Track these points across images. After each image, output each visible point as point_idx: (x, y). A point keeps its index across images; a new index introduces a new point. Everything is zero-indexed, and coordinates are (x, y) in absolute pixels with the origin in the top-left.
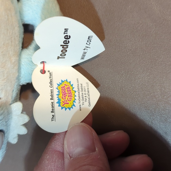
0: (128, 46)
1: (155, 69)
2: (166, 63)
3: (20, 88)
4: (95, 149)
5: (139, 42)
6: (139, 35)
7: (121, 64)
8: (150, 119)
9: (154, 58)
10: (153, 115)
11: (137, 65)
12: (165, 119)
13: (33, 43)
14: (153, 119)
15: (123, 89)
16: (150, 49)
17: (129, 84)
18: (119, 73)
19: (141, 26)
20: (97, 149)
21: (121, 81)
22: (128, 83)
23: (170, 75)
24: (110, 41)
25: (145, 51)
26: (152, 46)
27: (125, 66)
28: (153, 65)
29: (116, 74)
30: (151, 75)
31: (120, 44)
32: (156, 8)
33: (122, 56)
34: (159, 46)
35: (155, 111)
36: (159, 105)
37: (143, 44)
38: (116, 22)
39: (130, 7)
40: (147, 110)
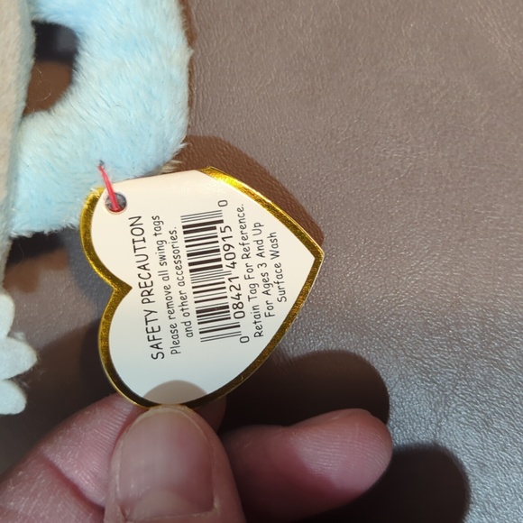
0: (391, 158)
1: (474, 245)
2: (511, 231)
3: (9, 249)
4: (212, 501)
5: (428, 149)
6: (432, 126)
7: (358, 215)
8: (436, 412)
9: (474, 208)
10: (446, 402)
11: (413, 228)
12: (484, 421)
13: (72, 93)
14: (446, 416)
15: (354, 302)
16: (465, 177)
17: (377, 289)
18: (348, 246)
19: (442, 94)
20: (216, 505)
21: (351, 276)
22: (374, 283)
23: (521, 272)
24: (332, 134)
25: (447, 182)
26: (473, 169)
27: (372, 226)
28: (468, 233)
29: (338, 250)
30: (456, 264)
31: (363, 148)
32: (499, 42)
33: (367, 189)
34: (496, 169)
35: (455, 388)
36: (468, 370)
37: (443, 157)
38: (360, 70)
39: (415, 27)
40: (427, 381)
